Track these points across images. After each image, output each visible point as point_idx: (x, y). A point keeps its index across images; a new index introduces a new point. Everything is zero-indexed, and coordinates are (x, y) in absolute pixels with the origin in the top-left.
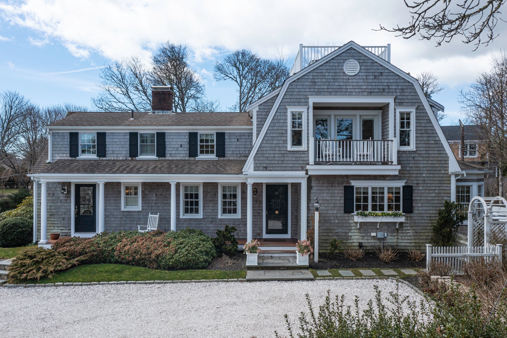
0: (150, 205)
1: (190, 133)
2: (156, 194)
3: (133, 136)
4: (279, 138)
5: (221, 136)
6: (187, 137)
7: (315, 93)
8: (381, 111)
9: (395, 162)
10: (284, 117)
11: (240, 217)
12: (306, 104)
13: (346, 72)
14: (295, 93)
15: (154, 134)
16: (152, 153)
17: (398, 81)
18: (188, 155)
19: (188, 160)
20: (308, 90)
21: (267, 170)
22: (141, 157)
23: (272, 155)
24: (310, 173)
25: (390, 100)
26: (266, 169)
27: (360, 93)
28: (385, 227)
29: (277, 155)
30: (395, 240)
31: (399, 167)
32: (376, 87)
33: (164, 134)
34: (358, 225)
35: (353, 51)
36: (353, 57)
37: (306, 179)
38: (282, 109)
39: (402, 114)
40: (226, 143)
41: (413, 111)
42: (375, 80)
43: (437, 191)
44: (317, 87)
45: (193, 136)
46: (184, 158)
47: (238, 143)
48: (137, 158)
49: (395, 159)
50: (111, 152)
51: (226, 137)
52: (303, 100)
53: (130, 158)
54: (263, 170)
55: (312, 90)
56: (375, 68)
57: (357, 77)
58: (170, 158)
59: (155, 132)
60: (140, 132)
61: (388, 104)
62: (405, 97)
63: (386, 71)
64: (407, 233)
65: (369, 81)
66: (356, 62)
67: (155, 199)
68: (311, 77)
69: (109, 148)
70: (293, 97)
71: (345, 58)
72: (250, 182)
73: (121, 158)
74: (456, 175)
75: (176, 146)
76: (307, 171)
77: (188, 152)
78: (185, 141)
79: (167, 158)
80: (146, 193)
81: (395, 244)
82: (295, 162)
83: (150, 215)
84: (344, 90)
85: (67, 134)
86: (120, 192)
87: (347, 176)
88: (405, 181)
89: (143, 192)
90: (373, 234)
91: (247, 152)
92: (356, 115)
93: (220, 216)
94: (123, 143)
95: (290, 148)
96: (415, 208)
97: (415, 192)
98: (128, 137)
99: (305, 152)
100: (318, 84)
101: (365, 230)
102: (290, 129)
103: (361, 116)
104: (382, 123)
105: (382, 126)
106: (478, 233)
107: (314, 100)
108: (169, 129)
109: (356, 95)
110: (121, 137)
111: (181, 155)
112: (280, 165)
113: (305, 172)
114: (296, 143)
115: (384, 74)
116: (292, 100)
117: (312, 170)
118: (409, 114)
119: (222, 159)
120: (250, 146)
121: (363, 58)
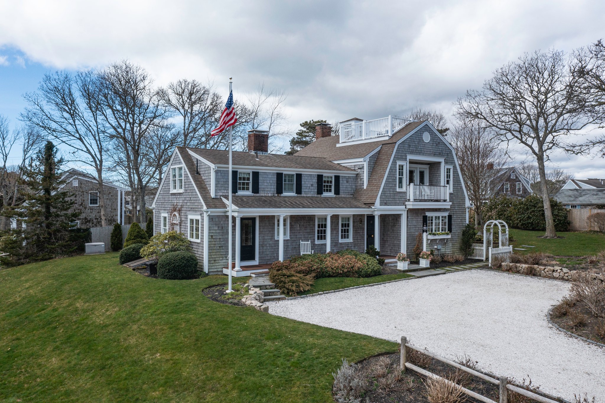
0: (296, 234)
1: (318, 175)
2: (300, 225)
3: (279, 176)
4: (393, 183)
5: (337, 178)
6: (316, 178)
7: (409, 153)
8: (429, 166)
9: (448, 201)
10: (395, 168)
11: (352, 241)
12: (406, 159)
13: (424, 140)
14: (400, 152)
15: (293, 175)
16: (291, 190)
17: (446, 148)
18: (316, 193)
19: (316, 197)
20: (406, 150)
21: (386, 205)
22: (285, 194)
23: (389, 195)
24: (408, 207)
25: (442, 160)
26: (386, 204)
27: (429, 155)
28: (440, 242)
29: (391, 195)
30: (444, 250)
31: (451, 203)
32: (437, 151)
33: (301, 175)
34: (429, 241)
35: (427, 127)
36: (427, 131)
37: (406, 211)
38: (394, 163)
39: (447, 169)
40: (340, 184)
41: (451, 167)
42: (436, 147)
43: (461, 218)
44: (411, 149)
45: (320, 177)
46: (313, 195)
47: (347, 184)
48: (282, 195)
49: (448, 198)
50: (262, 189)
51: (341, 179)
52: (404, 157)
53: (276, 195)
54: (384, 205)
55: (408, 150)
56: (436, 139)
57: (428, 144)
58: (305, 195)
59: (294, 173)
60: (284, 173)
62: (449, 159)
63: (441, 141)
64: (449, 245)
65: (434, 147)
66: (428, 134)
67: (299, 229)
68: (408, 142)
69: (261, 186)
70: (400, 154)
71: (424, 130)
72: (377, 214)
73: (270, 195)
74: (468, 208)
75: (309, 185)
76: (406, 205)
77: (316, 190)
78: (315, 180)
79: (303, 195)
80: (293, 224)
81: (444, 253)
82: (401, 200)
83: (301, 242)
84: (423, 152)
86: (274, 224)
87: (424, 209)
88: (449, 212)
89: (290, 223)
90: (436, 247)
91: (352, 191)
92: (417, 168)
93: (341, 241)
94: (271, 182)
95: (398, 190)
96: (453, 229)
97: (453, 219)
98: (275, 176)
99: (405, 193)
100: (411, 146)
101: (431, 245)
102: (398, 176)
103: (420, 168)
104: (429, 174)
105: (429, 176)
106: (488, 242)
107: (410, 157)
108: (304, 171)
109: (428, 156)
110: (270, 176)
111: (312, 193)
112: (393, 202)
113: (405, 206)
114: (401, 186)
115: (440, 143)
116: (399, 157)
117: (410, 205)
118: (450, 169)
119: (338, 196)
120: (354, 187)
121: (431, 131)
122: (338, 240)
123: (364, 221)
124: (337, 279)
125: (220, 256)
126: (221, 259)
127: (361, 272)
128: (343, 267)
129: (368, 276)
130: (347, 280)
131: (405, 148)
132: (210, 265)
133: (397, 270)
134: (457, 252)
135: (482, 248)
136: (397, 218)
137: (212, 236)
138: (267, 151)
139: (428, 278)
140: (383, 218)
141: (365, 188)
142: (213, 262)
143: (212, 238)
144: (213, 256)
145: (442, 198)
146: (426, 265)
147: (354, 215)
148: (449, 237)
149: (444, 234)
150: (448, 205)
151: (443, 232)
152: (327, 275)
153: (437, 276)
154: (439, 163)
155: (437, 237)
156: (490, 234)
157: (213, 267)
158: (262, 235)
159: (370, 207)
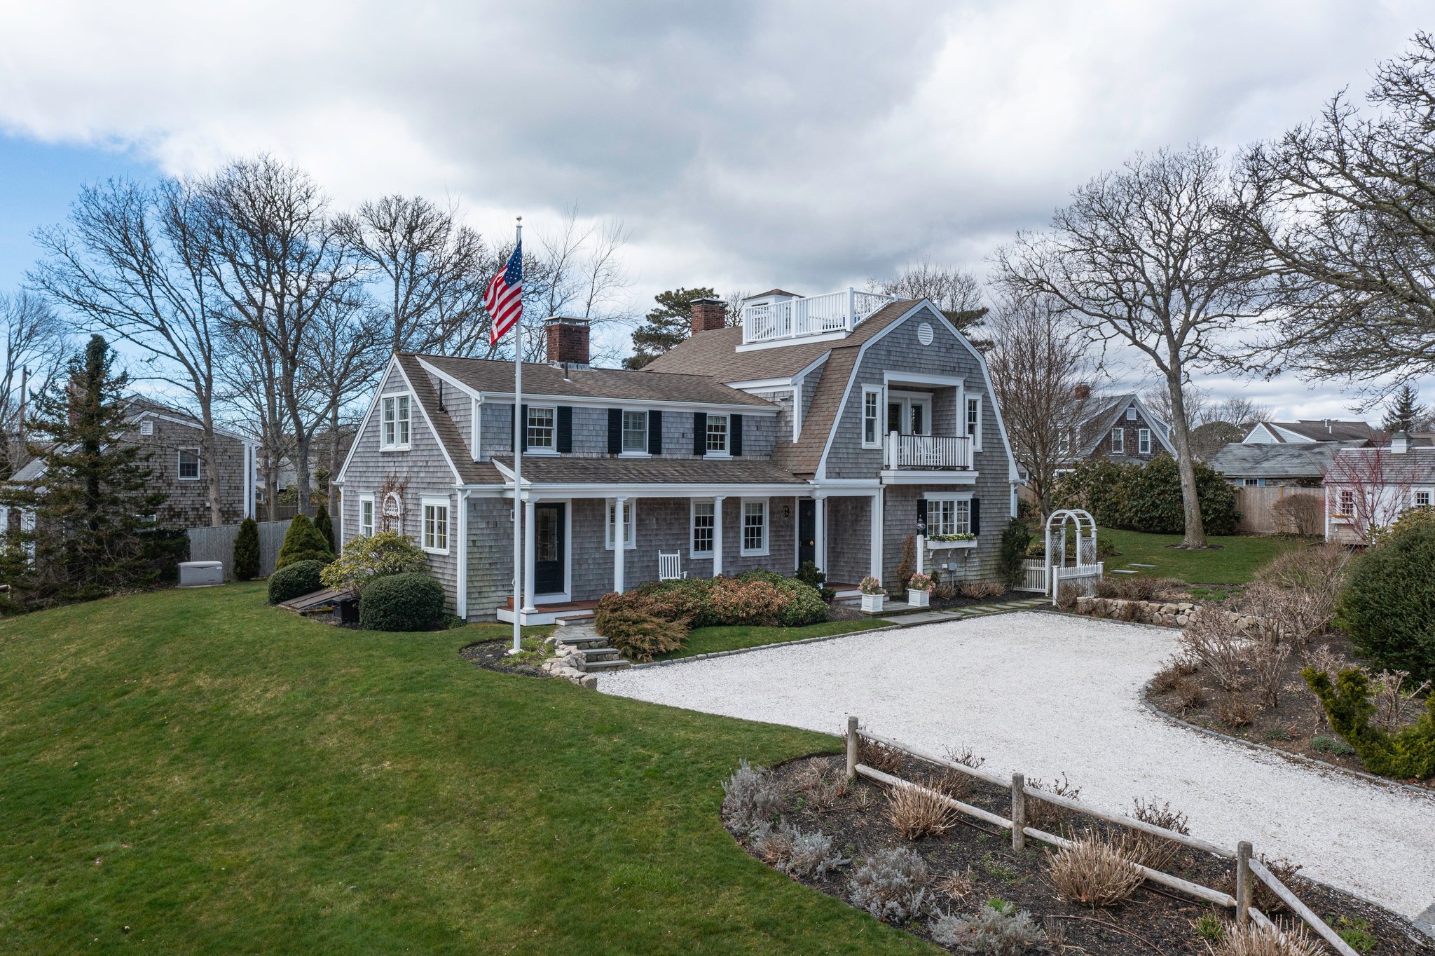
0: (649, 538)
1: (696, 414)
2: (657, 519)
3: (615, 416)
4: (853, 430)
5: (737, 420)
6: (692, 421)
7: (889, 367)
8: (932, 394)
9: (971, 468)
10: (858, 400)
11: (768, 554)
12: (881, 381)
13: (921, 340)
14: (870, 365)
15: (643, 414)
16: (638, 445)
18: (692, 452)
19: (692, 460)
20: (882, 362)
21: (839, 477)
22: (626, 454)
23: (845, 456)
24: (886, 481)
25: (958, 382)
26: (839, 475)
27: (933, 371)
28: (955, 556)
29: (851, 456)
30: (963, 573)
31: (977, 474)
32: (948, 364)
33: (659, 413)
34: (930, 554)
35: (926, 312)
36: (926, 320)
37: (882, 490)
38: (857, 388)
39: (970, 401)
40: (743, 433)
41: (978, 397)
42: (947, 355)
43: (999, 506)
44: (892, 358)
45: (700, 418)
46: (686, 457)
47: (758, 433)
48: (620, 456)
49: (971, 463)
50: (579, 444)
51: (744, 423)
52: (878, 376)
53: (608, 456)
54: (836, 478)
55: (887, 362)
56: (946, 337)
57: (930, 348)
58: (668, 457)
59: (646, 410)
60: (625, 409)
61: (954, 388)
62: (973, 380)
63: (953, 341)
64: (974, 562)
65: (941, 354)
66: (929, 326)
67: (655, 527)
68: (886, 344)
69: (576, 437)
70: (868, 370)
71: (919, 320)
72: (820, 496)
73: (594, 456)
74: (1015, 484)
75: (676, 436)
76: (881, 478)
77: (692, 446)
78: (690, 424)
79: (663, 456)
80: (643, 517)
81: (963, 578)
82: (870, 466)
83: (660, 555)
84: (918, 365)
85: (507, 408)
86: (604, 516)
87: (920, 486)
88: (973, 492)
89: (638, 515)
90: (945, 566)
91: (769, 448)
92: (906, 399)
93: (744, 553)
94: (598, 428)
95: (865, 445)
96: (981, 529)
97: (981, 506)
98: (606, 417)
99: (880, 452)
100: (893, 353)
101: (936, 561)
102: (864, 417)
103: (912, 399)
104: (933, 412)
105: (933, 416)
106: (1055, 555)
107: (889, 376)
108: (667, 406)
109: (929, 373)
110: (595, 417)
111: (683, 451)
112: (854, 471)
113: (879, 480)
114: (870, 438)
115: (955, 347)
116: (867, 375)
117: (890, 478)
118: (975, 402)
119: (737, 458)
120: (772, 439)
121: (935, 322)
122: (739, 552)
123: (794, 512)
124: (736, 629)
125: (492, 583)
126: (493, 589)
127: (785, 614)
128: (747, 605)
129: (799, 623)
130: (756, 632)
131: (879, 357)
132: (470, 602)
133: (861, 612)
134: (991, 576)
135: (1042, 569)
136: (863, 503)
137: (474, 541)
138: (587, 362)
139: (924, 627)
140: (835, 505)
141: (795, 440)
142: (476, 595)
143: (475, 546)
144: (476, 584)
145: (959, 463)
146: (921, 603)
147: (772, 499)
148: (974, 544)
149: (962, 539)
150: (970, 477)
151: (961, 535)
152: (715, 620)
153: (943, 625)
154: (953, 389)
155: (947, 545)
156: (1059, 539)
157: (477, 607)
158: (579, 540)
159: (805, 482)
